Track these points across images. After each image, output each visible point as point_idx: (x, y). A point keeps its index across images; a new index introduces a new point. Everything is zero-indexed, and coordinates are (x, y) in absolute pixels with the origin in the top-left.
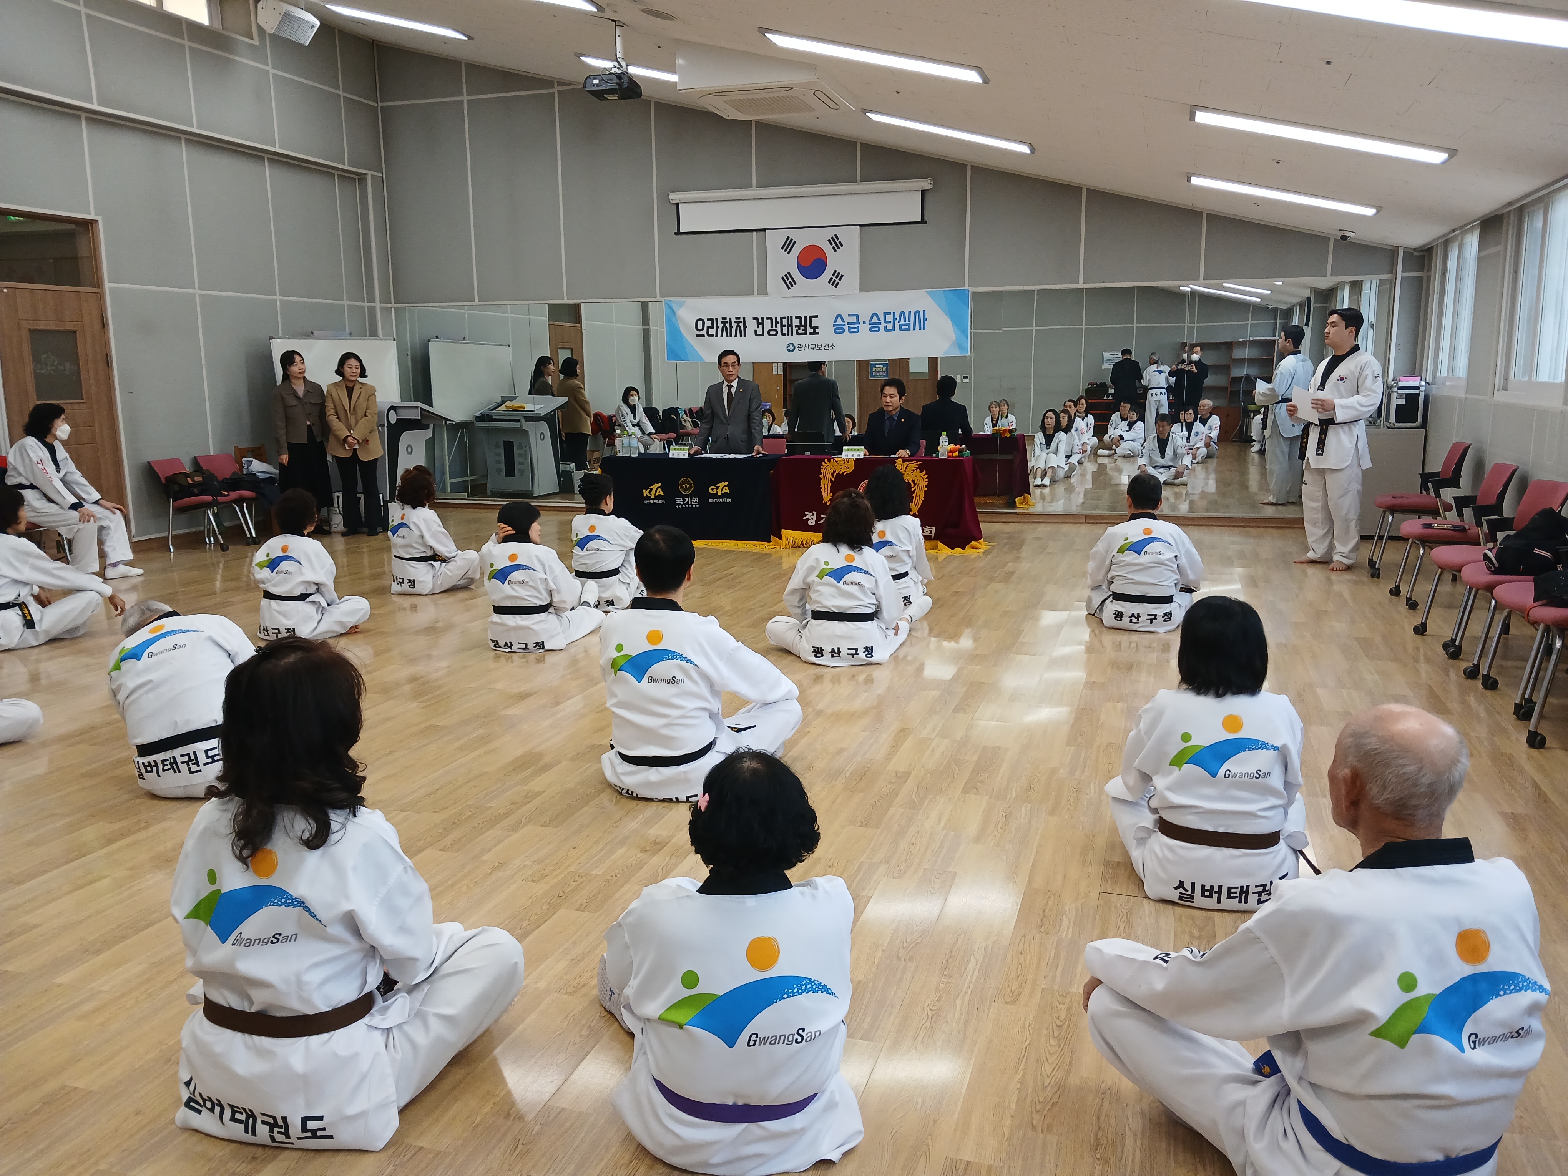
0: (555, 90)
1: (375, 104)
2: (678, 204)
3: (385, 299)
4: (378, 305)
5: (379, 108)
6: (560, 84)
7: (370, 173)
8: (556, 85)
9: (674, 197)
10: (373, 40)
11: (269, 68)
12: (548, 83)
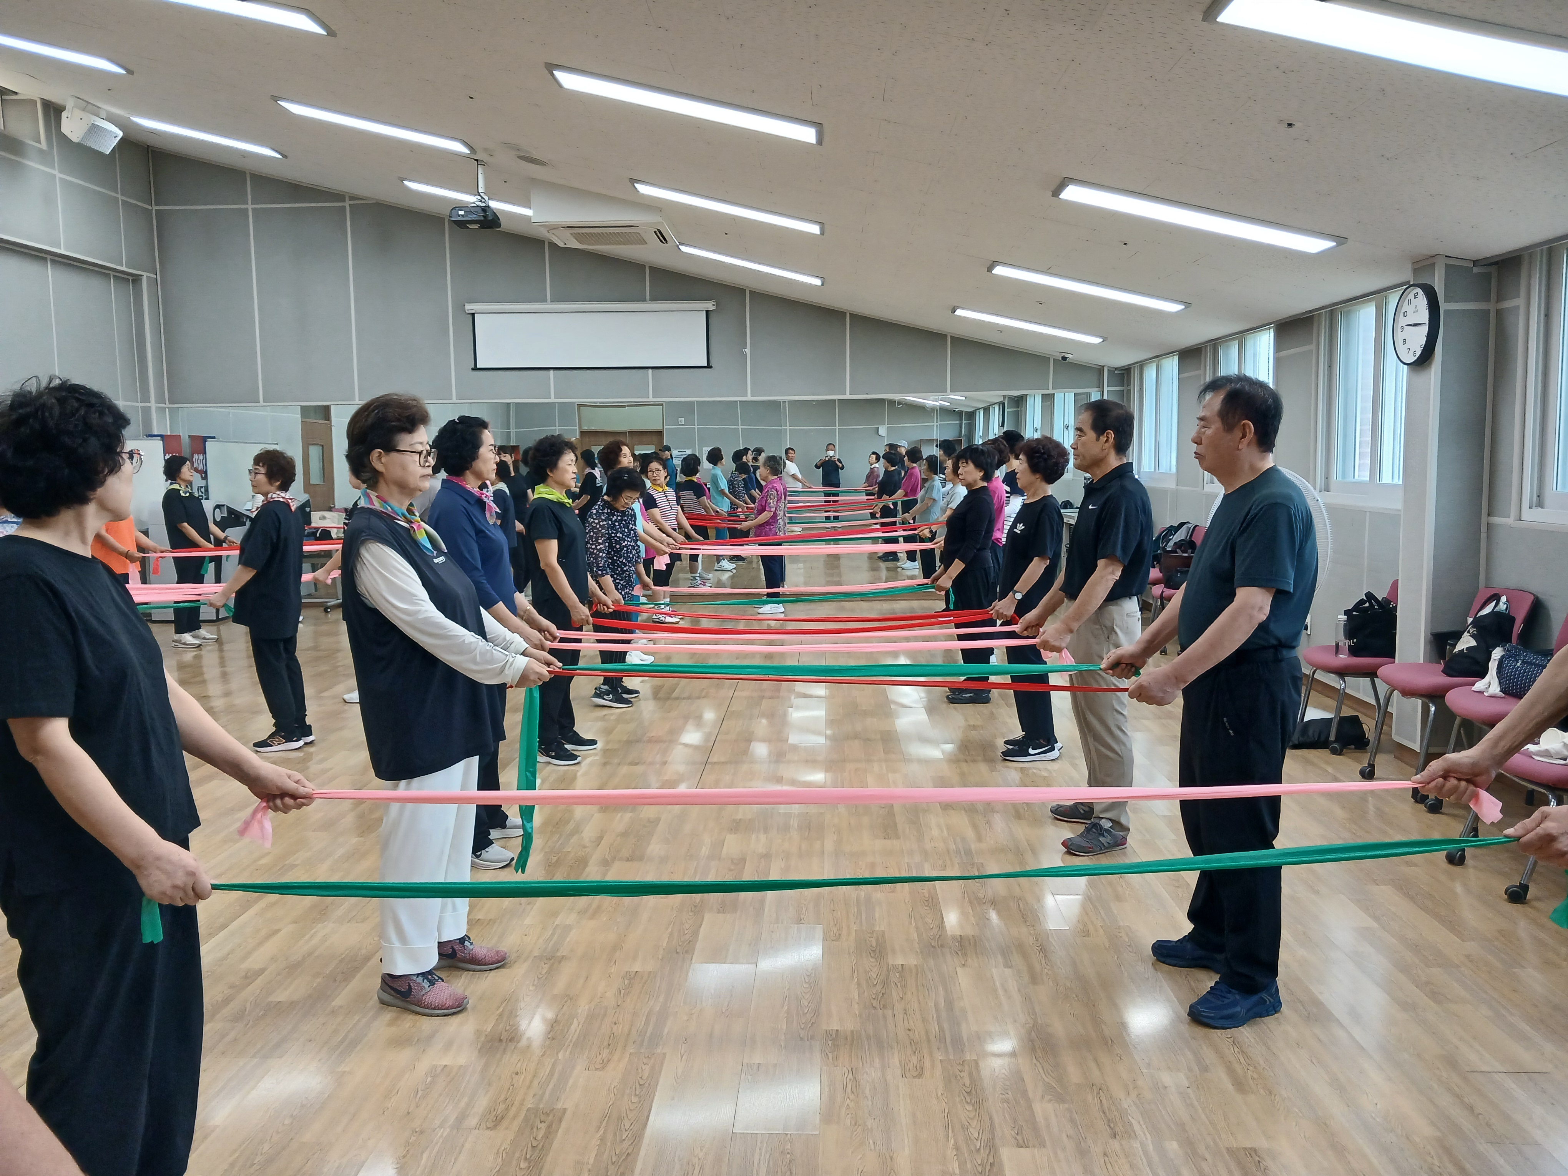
0: (347, 204)
1: (150, 208)
2: (473, 314)
3: (160, 399)
4: (153, 405)
5: (154, 211)
6: (352, 198)
7: (145, 274)
8: (347, 199)
9: (470, 307)
10: (148, 146)
11: (55, 172)
12: (339, 197)
